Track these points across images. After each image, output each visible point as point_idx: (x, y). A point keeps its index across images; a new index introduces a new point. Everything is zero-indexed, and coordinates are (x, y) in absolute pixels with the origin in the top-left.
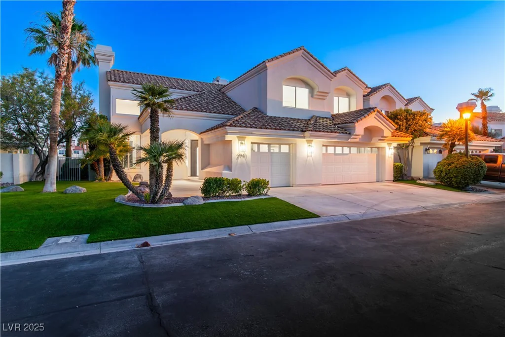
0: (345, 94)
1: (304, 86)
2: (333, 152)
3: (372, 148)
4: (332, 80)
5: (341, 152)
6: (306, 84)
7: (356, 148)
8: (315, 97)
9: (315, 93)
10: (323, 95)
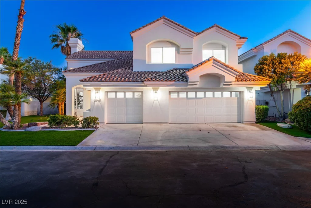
0: (221, 46)
1: (171, 45)
2: (186, 97)
3: (231, 92)
4: (194, 37)
5: (194, 97)
6: (173, 44)
7: (212, 93)
8: (180, 53)
9: (180, 50)
10: (188, 51)
